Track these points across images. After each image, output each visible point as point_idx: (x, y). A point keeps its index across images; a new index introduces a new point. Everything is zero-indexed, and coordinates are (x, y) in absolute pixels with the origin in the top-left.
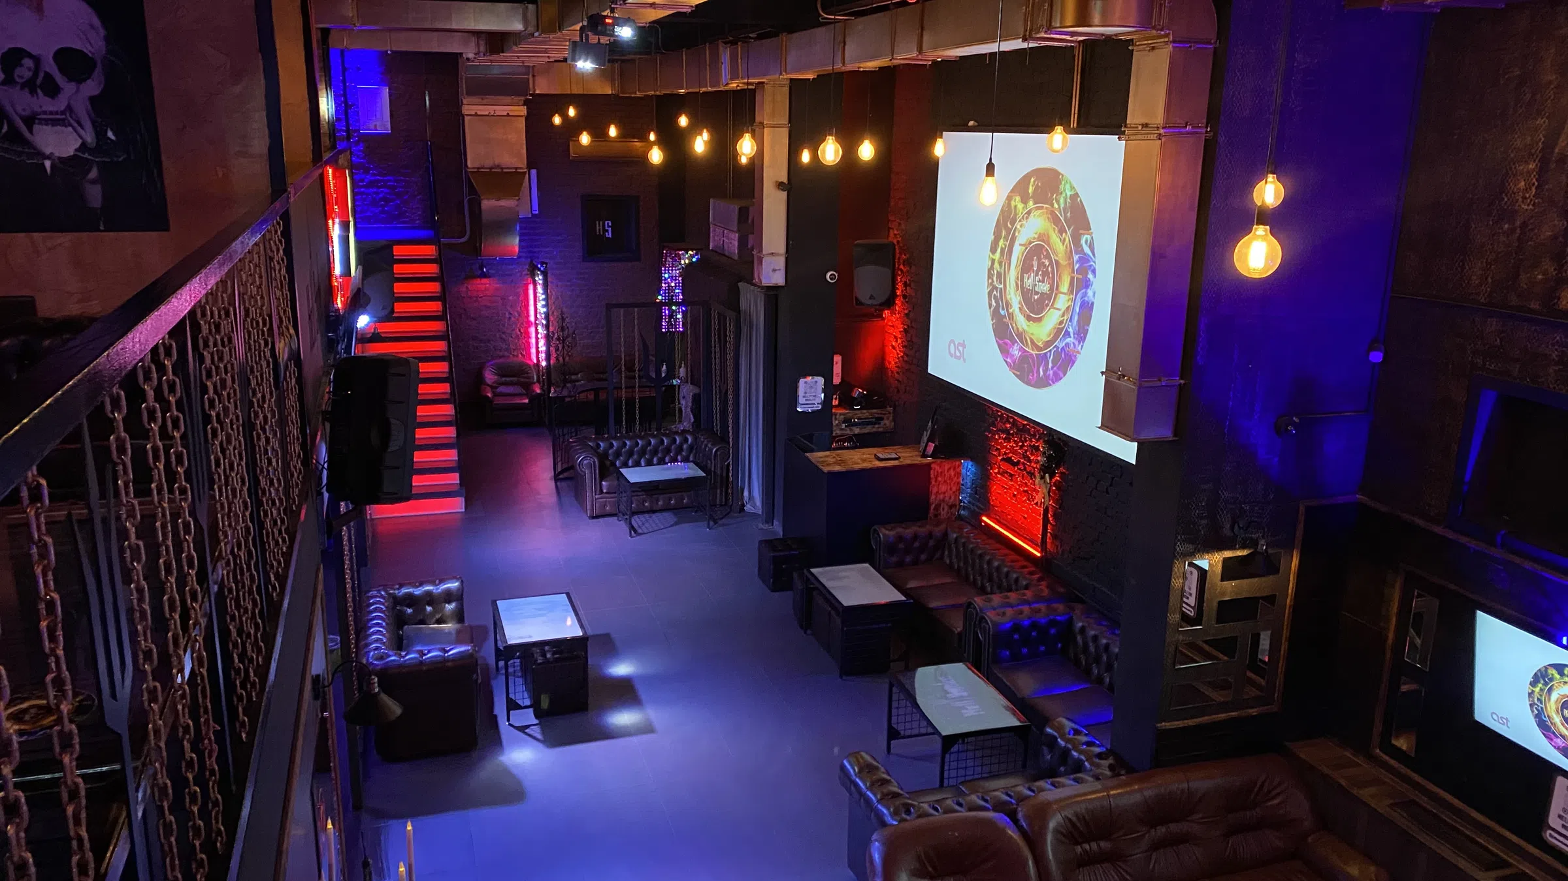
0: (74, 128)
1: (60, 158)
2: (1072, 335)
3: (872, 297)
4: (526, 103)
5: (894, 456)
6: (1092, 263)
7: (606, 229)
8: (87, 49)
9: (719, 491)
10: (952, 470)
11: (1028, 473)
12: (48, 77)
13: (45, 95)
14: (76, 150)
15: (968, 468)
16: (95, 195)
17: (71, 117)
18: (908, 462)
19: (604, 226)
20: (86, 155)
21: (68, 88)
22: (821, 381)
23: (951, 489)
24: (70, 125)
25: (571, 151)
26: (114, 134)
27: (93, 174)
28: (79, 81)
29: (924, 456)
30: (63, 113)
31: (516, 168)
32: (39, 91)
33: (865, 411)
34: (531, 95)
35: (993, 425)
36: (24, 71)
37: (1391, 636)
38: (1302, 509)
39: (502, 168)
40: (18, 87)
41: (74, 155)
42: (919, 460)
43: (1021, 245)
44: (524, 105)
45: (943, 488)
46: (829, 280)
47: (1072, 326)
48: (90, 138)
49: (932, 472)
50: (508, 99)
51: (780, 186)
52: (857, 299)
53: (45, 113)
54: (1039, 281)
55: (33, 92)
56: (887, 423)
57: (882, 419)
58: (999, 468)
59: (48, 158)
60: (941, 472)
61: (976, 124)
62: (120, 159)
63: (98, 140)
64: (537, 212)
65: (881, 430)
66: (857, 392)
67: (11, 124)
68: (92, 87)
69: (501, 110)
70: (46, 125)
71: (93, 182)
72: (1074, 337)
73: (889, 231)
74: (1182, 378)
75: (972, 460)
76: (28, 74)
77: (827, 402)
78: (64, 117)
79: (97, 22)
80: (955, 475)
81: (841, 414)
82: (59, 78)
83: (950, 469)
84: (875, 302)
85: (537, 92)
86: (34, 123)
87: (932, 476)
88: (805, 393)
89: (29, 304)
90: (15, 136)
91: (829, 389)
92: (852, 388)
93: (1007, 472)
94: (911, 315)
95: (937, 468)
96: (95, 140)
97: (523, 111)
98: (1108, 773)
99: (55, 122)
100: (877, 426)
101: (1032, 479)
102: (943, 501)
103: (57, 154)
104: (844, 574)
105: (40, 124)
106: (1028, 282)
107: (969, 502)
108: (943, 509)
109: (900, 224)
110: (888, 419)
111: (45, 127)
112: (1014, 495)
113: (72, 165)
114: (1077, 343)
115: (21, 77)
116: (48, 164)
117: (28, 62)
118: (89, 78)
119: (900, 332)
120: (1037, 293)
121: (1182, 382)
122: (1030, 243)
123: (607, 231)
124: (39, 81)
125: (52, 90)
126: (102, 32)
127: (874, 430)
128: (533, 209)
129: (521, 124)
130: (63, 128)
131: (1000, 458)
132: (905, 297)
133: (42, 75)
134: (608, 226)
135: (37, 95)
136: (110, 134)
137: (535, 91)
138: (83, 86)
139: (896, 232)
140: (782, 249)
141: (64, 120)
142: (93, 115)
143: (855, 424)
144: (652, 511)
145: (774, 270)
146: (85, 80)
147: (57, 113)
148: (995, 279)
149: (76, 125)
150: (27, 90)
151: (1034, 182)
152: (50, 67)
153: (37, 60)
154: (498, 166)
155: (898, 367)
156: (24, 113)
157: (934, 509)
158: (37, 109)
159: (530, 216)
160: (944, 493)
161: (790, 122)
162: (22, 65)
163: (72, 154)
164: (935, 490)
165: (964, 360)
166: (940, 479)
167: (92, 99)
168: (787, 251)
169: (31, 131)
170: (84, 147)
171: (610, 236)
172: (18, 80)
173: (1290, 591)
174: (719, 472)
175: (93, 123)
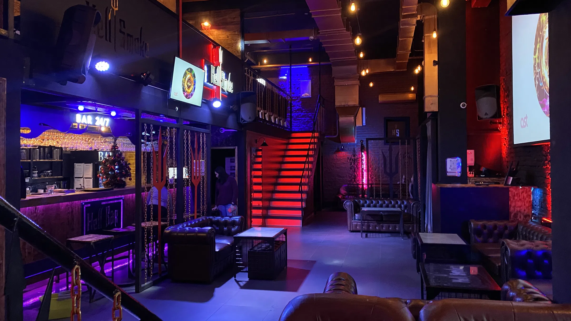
3: (486, 114)
9: (415, 225)
10: (524, 193)
19: (396, 131)
22: (459, 161)
23: (525, 205)
25: (379, 99)
29: (506, 185)
31: (355, 105)
33: (487, 178)
39: (349, 105)
42: (502, 186)
45: (519, 204)
46: (462, 107)
49: (510, 193)
51: (435, 63)
52: (479, 117)
60: (517, 194)
64: (365, 125)
66: (483, 169)
69: (349, 83)
75: (536, 186)
77: (463, 173)
80: (527, 196)
84: (488, 116)
87: (510, 195)
88: (451, 166)
91: (464, 166)
92: (480, 167)
95: (513, 190)
97: (358, 82)
102: (520, 212)
107: (539, 214)
108: (520, 217)
123: (397, 134)
128: (363, 123)
129: (357, 88)
140: (436, 93)
144: (379, 232)
145: (432, 104)
148: (537, 68)
154: (347, 104)
157: (514, 216)
159: (362, 126)
160: (520, 207)
164: (513, 204)
165: (527, 125)
166: (516, 198)
168: (439, 95)
171: (399, 136)
174: (415, 215)
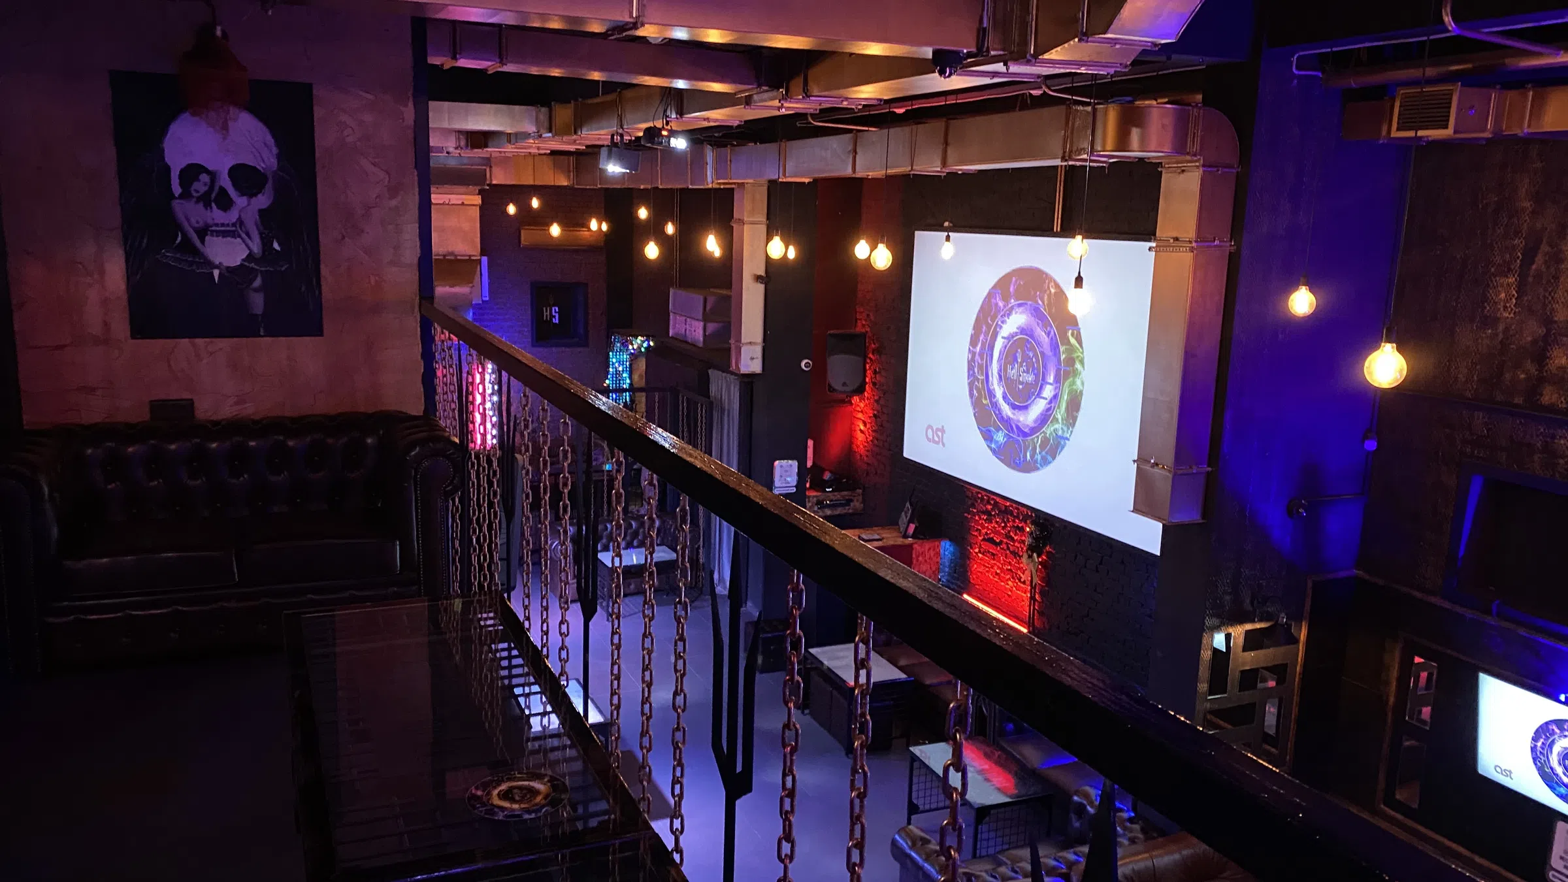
0: (244, 241)
1: (228, 268)
2: (1060, 421)
3: (844, 384)
4: (480, 192)
5: (877, 537)
6: (1079, 354)
7: (554, 314)
8: (261, 166)
10: (931, 550)
11: (1011, 552)
12: (223, 190)
13: (218, 208)
14: (243, 260)
15: (946, 548)
16: (257, 302)
17: (241, 229)
18: (892, 543)
19: (551, 310)
20: (252, 265)
21: (241, 201)
22: (795, 464)
23: (931, 568)
24: (240, 236)
25: (522, 239)
26: (279, 245)
27: (258, 282)
28: (251, 195)
29: (905, 536)
30: (234, 225)
31: (470, 256)
32: (213, 205)
33: (836, 493)
34: (488, 185)
35: (973, 506)
36: (200, 185)
37: (1392, 700)
38: (1310, 584)
39: (456, 256)
40: (194, 200)
41: (241, 265)
42: (900, 541)
43: (1003, 338)
44: (479, 194)
45: (924, 568)
46: (804, 368)
47: (1060, 413)
48: (256, 248)
49: (914, 552)
50: (462, 189)
51: (758, 278)
52: (830, 385)
53: (217, 225)
54: (1024, 372)
55: (207, 205)
56: (857, 504)
57: (852, 501)
58: (980, 547)
59: (217, 267)
60: (922, 552)
61: (951, 225)
62: (283, 269)
63: (264, 251)
64: (487, 299)
65: (851, 511)
66: (827, 476)
67: (185, 235)
68: (263, 200)
69: (455, 199)
70: (217, 236)
71: (256, 290)
72: (1063, 424)
73: (856, 322)
74: (1209, 466)
75: (950, 540)
76: (203, 189)
77: (800, 485)
78: (234, 228)
79: (270, 140)
80: (934, 555)
81: (814, 497)
82: (232, 192)
83: (929, 549)
84: (846, 389)
85: (494, 182)
86: (207, 235)
87: (914, 556)
88: (781, 476)
89: (188, 406)
90: (188, 247)
91: (802, 472)
92: (823, 471)
93: (989, 552)
94: (882, 402)
95: (918, 548)
96: (261, 252)
97: (478, 200)
98: (1141, 836)
99: (225, 234)
100: (847, 508)
101: (1016, 558)
103: (225, 264)
104: (841, 654)
105: (212, 235)
106: (1012, 373)
107: (948, 581)
109: (868, 315)
110: (857, 501)
111: (215, 238)
112: (997, 574)
113: (238, 275)
114: (1065, 429)
115: (197, 191)
116: (216, 273)
117: (205, 178)
118: (259, 193)
119: (870, 417)
120: (1022, 383)
121: (1210, 469)
122: (1013, 337)
123: (555, 317)
124: (213, 196)
125: (225, 203)
126: (275, 150)
127: (845, 511)
128: (484, 296)
129: (476, 213)
130: (233, 239)
131: (980, 538)
132: (874, 384)
133: (217, 189)
134: (555, 312)
135: (211, 208)
136: (276, 246)
137: (491, 180)
138: (254, 200)
139: (864, 322)
140: (759, 338)
141: (233, 231)
142: (261, 228)
143: (828, 506)
144: (627, 595)
145: (752, 359)
146: (256, 195)
147: (228, 225)
148: (976, 370)
149: (244, 236)
150: (201, 205)
151: (1016, 281)
152: (225, 182)
153: (213, 175)
154: (452, 254)
155: (868, 451)
156: (197, 225)
158: (210, 222)
159: (481, 302)
160: (925, 572)
161: (768, 219)
162: (199, 180)
163: (239, 264)
165: (944, 445)
166: (920, 558)
167: (261, 212)
168: (765, 340)
169: (203, 242)
170: (250, 258)
171: (557, 322)
172: (195, 194)
173: (1299, 660)
175: (261, 234)
